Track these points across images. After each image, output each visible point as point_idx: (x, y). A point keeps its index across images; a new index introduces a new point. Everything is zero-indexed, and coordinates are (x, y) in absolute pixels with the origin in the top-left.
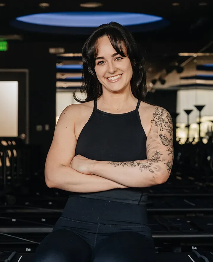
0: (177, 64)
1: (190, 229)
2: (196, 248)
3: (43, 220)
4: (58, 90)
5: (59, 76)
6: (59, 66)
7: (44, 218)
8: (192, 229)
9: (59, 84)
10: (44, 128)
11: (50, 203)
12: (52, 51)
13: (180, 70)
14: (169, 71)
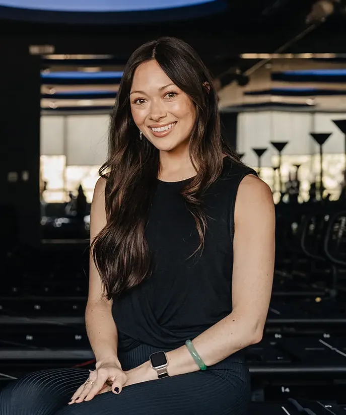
0: (238, 71)
1: (279, 358)
2: (287, 390)
3: (30, 338)
4: (43, 112)
5: (45, 90)
6: (46, 73)
7: (30, 335)
8: (282, 358)
9: (45, 103)
10: (20, 176)
11: (37, 307)
12: (34, 50)
13: (243, 81)
14: (225, 83)
